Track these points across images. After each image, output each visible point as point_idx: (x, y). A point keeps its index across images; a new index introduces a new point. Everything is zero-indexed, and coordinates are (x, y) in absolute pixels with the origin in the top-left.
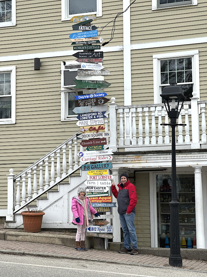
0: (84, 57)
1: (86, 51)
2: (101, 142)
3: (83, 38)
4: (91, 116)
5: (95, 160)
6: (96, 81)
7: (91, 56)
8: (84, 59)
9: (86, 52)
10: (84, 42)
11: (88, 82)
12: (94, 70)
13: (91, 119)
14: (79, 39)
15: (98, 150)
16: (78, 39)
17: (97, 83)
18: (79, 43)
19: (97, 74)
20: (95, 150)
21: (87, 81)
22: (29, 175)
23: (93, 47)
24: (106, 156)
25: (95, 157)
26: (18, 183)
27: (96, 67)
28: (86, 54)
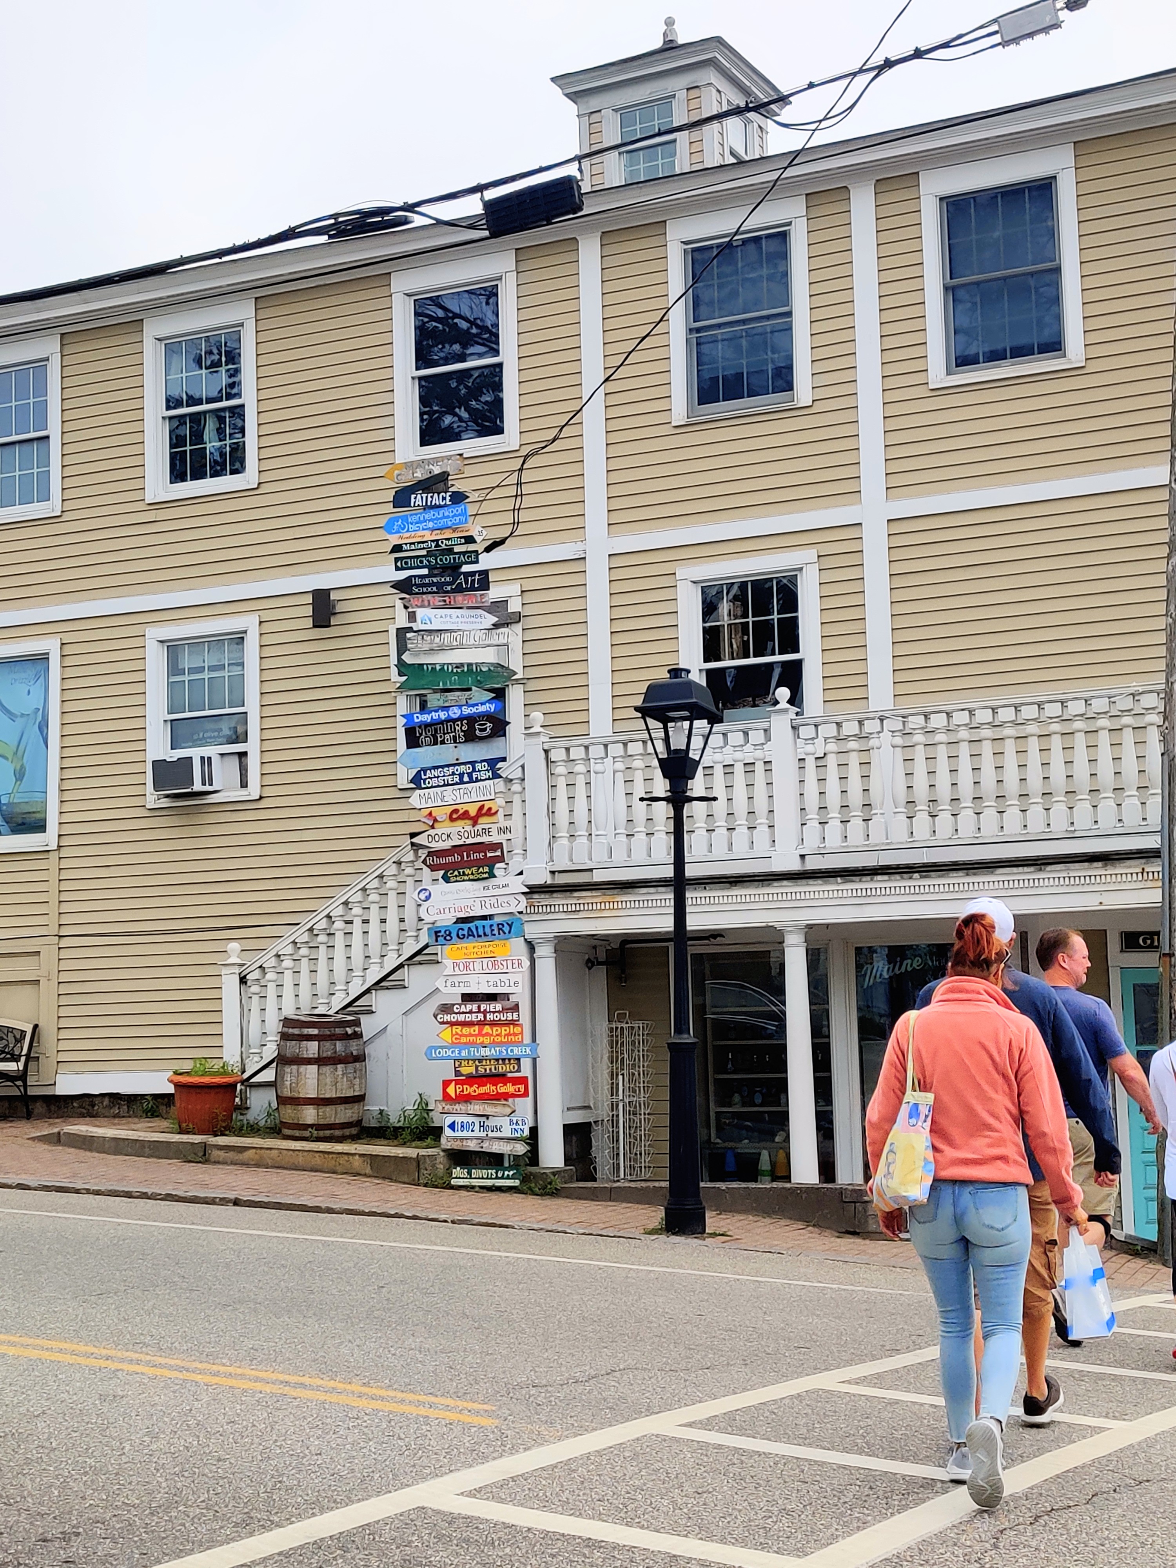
0: (429, 589)
1: (436, 572)
2: (489, 855)
3: (423, 529)
4: (453, 774)
5: (469, 910)
6: (470, 665)
7: (449, 588)
8: (430, 597)
9: (435, 576)
10: (426, 542)
11: (442, 669)
12: (459, 630)
13: (457, 784)
14: (413, 534)
15: (478, 880)
16: (408, 535)
17: (470, 670)
18: (413, 547)
19: (472, 642)
20: (470, 880)
21: (438, 667)
22: (287, 963)
23: (454, 559)
24: (505, 899)
25: (470, 903)
26: (255, 989)
27: (469, 620)
28: (435, 580)
